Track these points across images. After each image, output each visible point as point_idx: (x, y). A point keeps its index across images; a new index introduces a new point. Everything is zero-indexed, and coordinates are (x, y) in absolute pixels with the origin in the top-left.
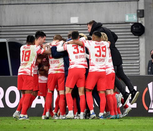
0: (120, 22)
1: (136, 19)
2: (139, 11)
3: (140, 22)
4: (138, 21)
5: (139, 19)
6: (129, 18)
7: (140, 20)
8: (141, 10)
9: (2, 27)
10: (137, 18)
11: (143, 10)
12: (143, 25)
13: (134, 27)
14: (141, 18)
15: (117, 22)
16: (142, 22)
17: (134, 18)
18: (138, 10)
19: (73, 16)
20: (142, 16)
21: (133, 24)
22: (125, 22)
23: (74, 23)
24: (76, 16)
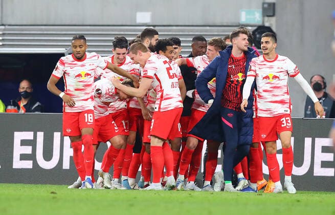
0: (230, 24)
1: (259, 19)
2: (266, 6)
3: (267, 24)
4: (263, 22)
5: (266, 18)
6: (248, 17)
7: (267, 22)
8: (269, 4)
9: (7, 27)
10: (261, 18)
11: (274, 4)
12: (274, 29)
13: (256, 33)
14: (270, 18)
15: (225, 24)
16: (271, 24)
17: (256, 18)
18: (264, 3)
19: (141, 11)
20: (272, 14)
21: (255, 28)
22: (239, 23)
23: (143, 24)
24: (148, 11)
